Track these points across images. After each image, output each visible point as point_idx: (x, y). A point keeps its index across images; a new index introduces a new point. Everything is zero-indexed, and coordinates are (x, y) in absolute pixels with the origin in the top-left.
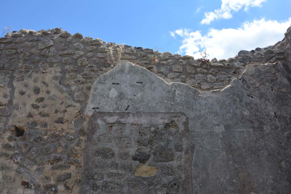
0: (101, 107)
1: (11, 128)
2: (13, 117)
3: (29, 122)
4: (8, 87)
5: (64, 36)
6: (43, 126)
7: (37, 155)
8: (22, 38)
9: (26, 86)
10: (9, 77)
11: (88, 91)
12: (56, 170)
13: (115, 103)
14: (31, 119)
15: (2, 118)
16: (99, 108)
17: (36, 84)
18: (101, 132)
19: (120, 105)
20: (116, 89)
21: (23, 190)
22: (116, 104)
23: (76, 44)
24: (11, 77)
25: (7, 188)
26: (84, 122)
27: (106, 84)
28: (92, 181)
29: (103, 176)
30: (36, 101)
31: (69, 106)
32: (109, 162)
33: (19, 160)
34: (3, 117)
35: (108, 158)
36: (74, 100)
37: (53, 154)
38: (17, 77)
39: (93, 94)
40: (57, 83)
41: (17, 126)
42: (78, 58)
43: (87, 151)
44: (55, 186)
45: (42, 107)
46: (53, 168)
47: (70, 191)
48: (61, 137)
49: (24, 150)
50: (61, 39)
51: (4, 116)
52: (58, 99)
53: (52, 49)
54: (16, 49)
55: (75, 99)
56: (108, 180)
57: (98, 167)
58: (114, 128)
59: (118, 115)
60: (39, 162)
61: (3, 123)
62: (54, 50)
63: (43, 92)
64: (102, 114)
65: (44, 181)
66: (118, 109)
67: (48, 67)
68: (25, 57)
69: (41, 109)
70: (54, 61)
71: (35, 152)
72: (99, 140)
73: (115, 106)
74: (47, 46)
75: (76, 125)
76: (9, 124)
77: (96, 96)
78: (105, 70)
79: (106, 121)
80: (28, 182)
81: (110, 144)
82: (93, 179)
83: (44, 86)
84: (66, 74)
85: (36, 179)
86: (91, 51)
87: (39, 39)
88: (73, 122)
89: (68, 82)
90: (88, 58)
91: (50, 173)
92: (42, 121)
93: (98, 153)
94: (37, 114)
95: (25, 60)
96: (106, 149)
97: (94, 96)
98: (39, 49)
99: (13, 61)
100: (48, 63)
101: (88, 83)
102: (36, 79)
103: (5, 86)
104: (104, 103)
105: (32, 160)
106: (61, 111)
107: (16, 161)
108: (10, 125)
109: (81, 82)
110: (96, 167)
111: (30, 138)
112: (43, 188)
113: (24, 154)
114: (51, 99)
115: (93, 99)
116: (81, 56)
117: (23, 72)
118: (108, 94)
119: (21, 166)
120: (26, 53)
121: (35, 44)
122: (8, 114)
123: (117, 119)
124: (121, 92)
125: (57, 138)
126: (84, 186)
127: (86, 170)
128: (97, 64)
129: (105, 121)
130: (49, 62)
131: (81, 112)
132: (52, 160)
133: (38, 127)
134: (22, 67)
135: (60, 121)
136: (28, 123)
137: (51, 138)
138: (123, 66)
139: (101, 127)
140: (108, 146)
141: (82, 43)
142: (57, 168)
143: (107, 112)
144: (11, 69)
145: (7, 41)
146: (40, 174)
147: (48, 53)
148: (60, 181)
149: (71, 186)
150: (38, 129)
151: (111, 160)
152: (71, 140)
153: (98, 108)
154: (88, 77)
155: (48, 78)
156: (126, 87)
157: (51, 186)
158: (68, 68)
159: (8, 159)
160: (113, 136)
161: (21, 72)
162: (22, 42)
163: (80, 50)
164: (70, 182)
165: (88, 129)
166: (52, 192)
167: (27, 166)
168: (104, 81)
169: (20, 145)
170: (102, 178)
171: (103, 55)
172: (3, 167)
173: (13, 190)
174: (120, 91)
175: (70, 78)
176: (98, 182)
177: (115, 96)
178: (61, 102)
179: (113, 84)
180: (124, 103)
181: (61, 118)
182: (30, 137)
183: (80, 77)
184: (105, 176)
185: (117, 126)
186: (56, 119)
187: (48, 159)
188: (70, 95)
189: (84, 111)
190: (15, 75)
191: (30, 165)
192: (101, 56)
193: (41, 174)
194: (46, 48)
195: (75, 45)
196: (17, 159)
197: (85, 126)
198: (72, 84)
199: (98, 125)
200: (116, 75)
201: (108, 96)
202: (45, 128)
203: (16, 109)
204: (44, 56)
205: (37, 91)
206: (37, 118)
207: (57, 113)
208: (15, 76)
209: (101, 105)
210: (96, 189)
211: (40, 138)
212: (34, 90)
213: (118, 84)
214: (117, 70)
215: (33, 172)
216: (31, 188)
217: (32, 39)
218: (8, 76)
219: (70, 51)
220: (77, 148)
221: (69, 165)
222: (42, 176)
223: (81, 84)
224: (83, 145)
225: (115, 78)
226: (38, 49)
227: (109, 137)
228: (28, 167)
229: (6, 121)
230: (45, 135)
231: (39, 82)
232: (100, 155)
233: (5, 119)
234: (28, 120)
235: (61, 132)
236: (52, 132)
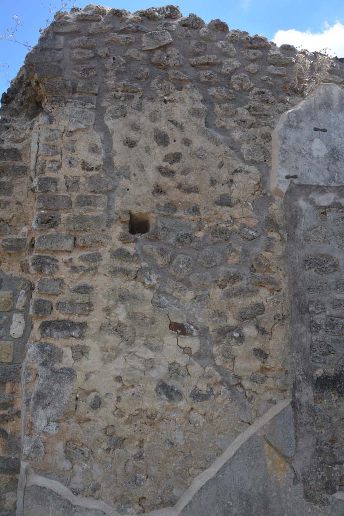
0: (302, 174)
1: (122, 218)
2: (121, 194)
3: (159, 203)
4: (95, 130)
5: (191, 24)
6: (191, 211)
7: (189, 269)
8: (100, 23)
9: (135, 128)
10: (92, 108)
11: (267, 142)
12: (233, 299)
13: (326, 167)
14: (163, 197)
15: (97, 195)
16: (298, 176)
17: (157, 124)
18: (307, 224)
19: (336, 172)
20: (322, 140)
21: (176, 339)
22: (328, 169)
23: (221, 43)
24: (96, 109)
25: (141, 335)
26: (272, 205)
27: (302, 129)
28: (307, 315)
29: (324, 305)
30: (165, 160)
31: (236, 171)
32: (331, 279)
33: (154, 281)
34: (99, 195)
35: (328, 273)
36: (244, 159)
37: (222, 268)
38: (109, 108)
39: (281, 148)
40: (202, 125)
41: (134, 212)
42: (232, 73)
43: (291, 260)
44: (238, 329)
45: (181, 173)
46: (228, 295)
47: (268, 336)
48: (231, 234)
49: (160, 261)
50: (186, 31)
51: (101, 192)
52: (212, 157)
53: (173, 51)
54: (92, 48)
55: (245, 157)
56: (334, 313)
57: (313, 291)
58: (331, 216)
59: (334, 192)
60: (196, 285)
61: (102, 207)
62: (178, 54)
63: (175, 141)
64: (306, 188)
65: (214, 319)
66: (332, 179)
67: (174, 89)
68: (118, 66)
69: (179, 178)
70: (183, 76)
71: (185, 265)
72: (307, 240)
73: (327, 175)
74: (162, 44)
75: (256, 210)
76: (116, 209)
77: (288, 153)
78: (291, 101)
79: (314, 203)
80: (182, 324)
81: (328, 245)
82: (309, 312)
83: (175, 129)
84: (214, 105)
85: (196, 316)
86: (253, 61)
87: (139, 29)
88: (250, 204)
89: (223, 123)
90: (251, 74)
91: (223, 305)
92: (187, 202)
93: (307, 262)
94: (174, 187)
95: (118, 73)
96: (322, 256)
97: (284, 152)
98: (144, 51)
99: (92, 74)
100: (170, 81)
101: (262, 126)
102: (154, 114)
103: (87, 127)
104: (306, 167)
105: (181, 281)
106: (223, 182)
107: (148, 283)
108: (118, 209)
109: (249, 123)
110: (309, 291)
111: (167, 236)
112: (214, 334)
113: (161, 268)
114: (197, 156)
115: (284, 159)
116: (236, 70)
117: (122, 98)
118: (310, 149)
119: (160, 292)
120: (119, 56)
121: (134, 39)
122: (110, 187)
123: (335, 199)
124: (332, 147)
125: (224, 236)
126: (296, 325)
127: (295, 296)
128: (271, 87)
129: (312, 202)
130: (174, 79)
131: (262, 183)
132: (223, 280)
133: (180, 213)
134: (116, 88)
135: (224, 201)
136: (158, 205)
137: (211, 235)
138: (328, 95)
139: (307, 215)
140: (325, 249)
141: (231, 41)
142: (235, 295)
143: (315, 186)
144: (94, 92)
145: (70, 31)
146: (204, 307)
147: (167, 60)
148: (245, 319)
149: (267, 328)
150: (180, 218)
151: (333, 276)
152: (252, 240)
153: (295, 177)
154: (260, 115)
155: (180, 112)
156: (340, 138)
157: (231, 330)
158: (217, 93)
159: (129, 280)
160: (331, 232)
161: (116, 98)
162: (101, 33)
163: (231, 57)
164: (266, 320)
165: (286, 218)
166: (233, 339)
167: (173, 292)
168: (298, 123)
169: (149, 251)
170: (324, 310)
171: (280, 69)
172: (122, 296)
173: (154, 339)
174: (330, 144)
175: (225, 115)
176: (317, 317)
177: (323, 154)
178: (218, 162)
179: (316, 129)
180: (341, 167)
181: (225, 195)
182: (167, 234)
183: (243, 112)
184: (328, 306)
185: (336, 212)
186: (216, 197)
187: (214, 277)
188: (232, 148)
189: (266, 182)
190: (105, 104)
191: (180, 291)
192: (276, 72)
193: (206, 307)
194: (159, 48)
195: (219, 45)
196: (150, 279)
197: (277, 212)
198: (231, 126)
199: (301, 210)
200: (318, 112)
201: (310, 154)
202: (196, 216)
203: (125, 177)
204: (158, 65)
205: (162, 139)
206: (175, 195)
207: (215, 184)
208: (105, 108)
209: (300, 171)
210: (316, 331)
211: (188, 236)
212: (156, 137)
213: (325, 130)
214: (317, 102)
215: (189, 304)
216: (191, 335)
217: (123, 27)
218: (90, 106)
219: (213, 58)
220: (268, 255)
221: (257, 288)
222: (209, 312)
223: (250, 128)
224: (279, 250)
225: (317, 118)
226: (143, 49)
227: (323, 234)
228: (176, 294)
229: (108, 202)
230: (197, 229)
231: (164, 121)
232: (313, 268)
233: (105, 198)
234: (156, 199)
235: (230, 224)
236: (211, 224)
